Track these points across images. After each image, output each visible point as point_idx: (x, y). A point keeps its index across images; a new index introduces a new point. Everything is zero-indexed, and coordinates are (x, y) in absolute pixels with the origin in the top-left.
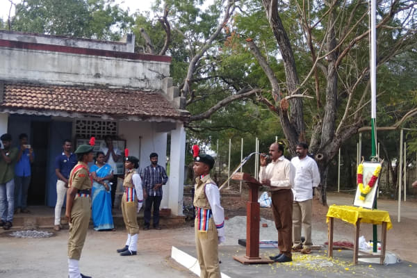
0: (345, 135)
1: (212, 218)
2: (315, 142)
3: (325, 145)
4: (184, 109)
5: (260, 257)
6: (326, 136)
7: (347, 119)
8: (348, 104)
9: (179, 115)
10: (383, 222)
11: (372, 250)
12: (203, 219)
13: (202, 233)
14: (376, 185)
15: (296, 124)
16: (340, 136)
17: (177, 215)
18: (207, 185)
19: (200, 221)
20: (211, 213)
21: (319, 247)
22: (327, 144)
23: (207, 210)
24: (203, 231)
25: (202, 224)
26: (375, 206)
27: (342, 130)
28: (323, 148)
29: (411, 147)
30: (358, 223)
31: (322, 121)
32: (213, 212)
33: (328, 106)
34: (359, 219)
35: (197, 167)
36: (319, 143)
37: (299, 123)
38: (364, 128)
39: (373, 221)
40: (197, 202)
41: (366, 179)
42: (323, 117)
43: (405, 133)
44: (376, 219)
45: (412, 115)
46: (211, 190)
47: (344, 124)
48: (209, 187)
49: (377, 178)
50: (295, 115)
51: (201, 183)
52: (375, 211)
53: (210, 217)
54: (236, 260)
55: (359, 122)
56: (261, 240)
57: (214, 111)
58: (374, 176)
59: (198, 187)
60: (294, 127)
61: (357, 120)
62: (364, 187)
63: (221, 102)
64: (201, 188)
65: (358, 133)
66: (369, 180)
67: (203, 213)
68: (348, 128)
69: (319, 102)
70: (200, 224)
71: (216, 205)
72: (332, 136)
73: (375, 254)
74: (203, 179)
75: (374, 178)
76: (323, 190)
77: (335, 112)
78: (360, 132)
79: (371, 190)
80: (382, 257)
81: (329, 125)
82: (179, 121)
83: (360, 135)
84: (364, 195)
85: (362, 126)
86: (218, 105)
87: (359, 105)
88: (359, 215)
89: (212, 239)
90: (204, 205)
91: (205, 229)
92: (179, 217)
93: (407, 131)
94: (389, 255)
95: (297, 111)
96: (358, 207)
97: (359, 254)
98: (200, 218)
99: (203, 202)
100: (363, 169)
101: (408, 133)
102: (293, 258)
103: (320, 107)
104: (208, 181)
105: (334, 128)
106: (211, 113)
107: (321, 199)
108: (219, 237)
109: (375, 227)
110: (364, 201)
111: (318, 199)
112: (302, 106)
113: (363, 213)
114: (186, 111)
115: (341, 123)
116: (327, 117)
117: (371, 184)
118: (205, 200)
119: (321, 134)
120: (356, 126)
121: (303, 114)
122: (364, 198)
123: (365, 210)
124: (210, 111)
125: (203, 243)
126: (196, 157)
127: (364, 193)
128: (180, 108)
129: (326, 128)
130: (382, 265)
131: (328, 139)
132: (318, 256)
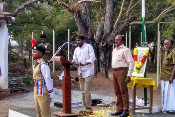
0: (121, 27)
1: (46, 87)
2: (99, 34)
3: (107, 35)
4: (6, 11)
5: (72, 112)
6: (107, 29)
7: (122, 17)
8: (122, 6)
9: (3, 16)
10: (151, 86)
11: (144, 104)
12: (40, 87)
13: (39, 96)
14: (146, 62)
15: (86, 21)
16: (117, 29)
17: (4, 89)
18: (42, 65)
19: (38, 89)
20: (45, 83)
21: (109, 105)
22: (108, 34)
23: (42, 81)
24: (40, 95)
25: (40, 91)
26: (145, 76)
27: (118, 24)
28: (106, 37)
29: (164, 35)
30: (135, 87)
31: (104, 18)
32: (47, 82)
33: (108, 7)
34: (136, 84)
35: (35, 54)
36: (102, 34)
37: (88, 20)
38: (134, 22)
39: (144, 85)
40: (35, 76)
41: (139, 58)
42: (105, 15)
43: (161, 25)
44: (146, 84)
45: (165, 12)
46: (44, 68)
47: (119, 20)
48: (43, 66)
49: (146, 57)
50: (85, 14)
51: (37, 64)
52: (146, 79)
53: (44, 86)
54: (55, 115)
55: (130, 18)
56: (72, 102)
57: (20, 10)
58: (144, 56)
59: (35, 67)
60: (84, 23)
61: (128, 17)
62: (138, 63)
63: (24, 4)
64: (38, 67)
65: (129, 26)
66: (141, 59)
67: (40, 83)
68: (122, 23)
69: (102, 5)
70: (38, 91)
71: (48, 78)
72: (112, 29)
73: (146, 107)
74: (39, 61)
75: (145, 57)
76: (106, 67)
77: (113, 11)
78: (131, 25)
79: (143, 65)
80: (150, 109)
81: (109, 20)
82: (4, 21)
83: (130, 27)
84: (139, 69)
85: (132, 21)
86: (23, 6)
87: (130, 6)
88: (136, 82)
89: (46, 99)
90: (40, 78)
91: (42, 94)
92: (5, 91)
93: (163, 24)
94: (155, 107)
95: (86, 11)
96: (135, 76)
97: (136, 107)
98: (38, 87)
99: (39, 76)
100: (137, 51)
101: (164, 25)
102: (93, 112)
103: (102, 8)
104: (42, 63)
105: (112, 23)
106: (17, 13)
107: (105, 73)
108: (50, 99)
109: (145, 89)
110: (138, 72)
111: (103, 74)
112: (90, 7)
113: (138, 80)
114: (8, 13)
115: (118, 19)
116: (108, 15)
117: (143, 62)
118: (40, 75)
119: (103, 27)
120: (128, 21)
121: (90, 13)
122: (138, 71)
123: (139, 78)
124: (16, 11)
125: (40, 103)
126: (34, 47)
127: (138, 67)
128: (3, 11)
129: (107, 23)
130: (151, 113)
131: (109, 31)
132: (109, 110)
